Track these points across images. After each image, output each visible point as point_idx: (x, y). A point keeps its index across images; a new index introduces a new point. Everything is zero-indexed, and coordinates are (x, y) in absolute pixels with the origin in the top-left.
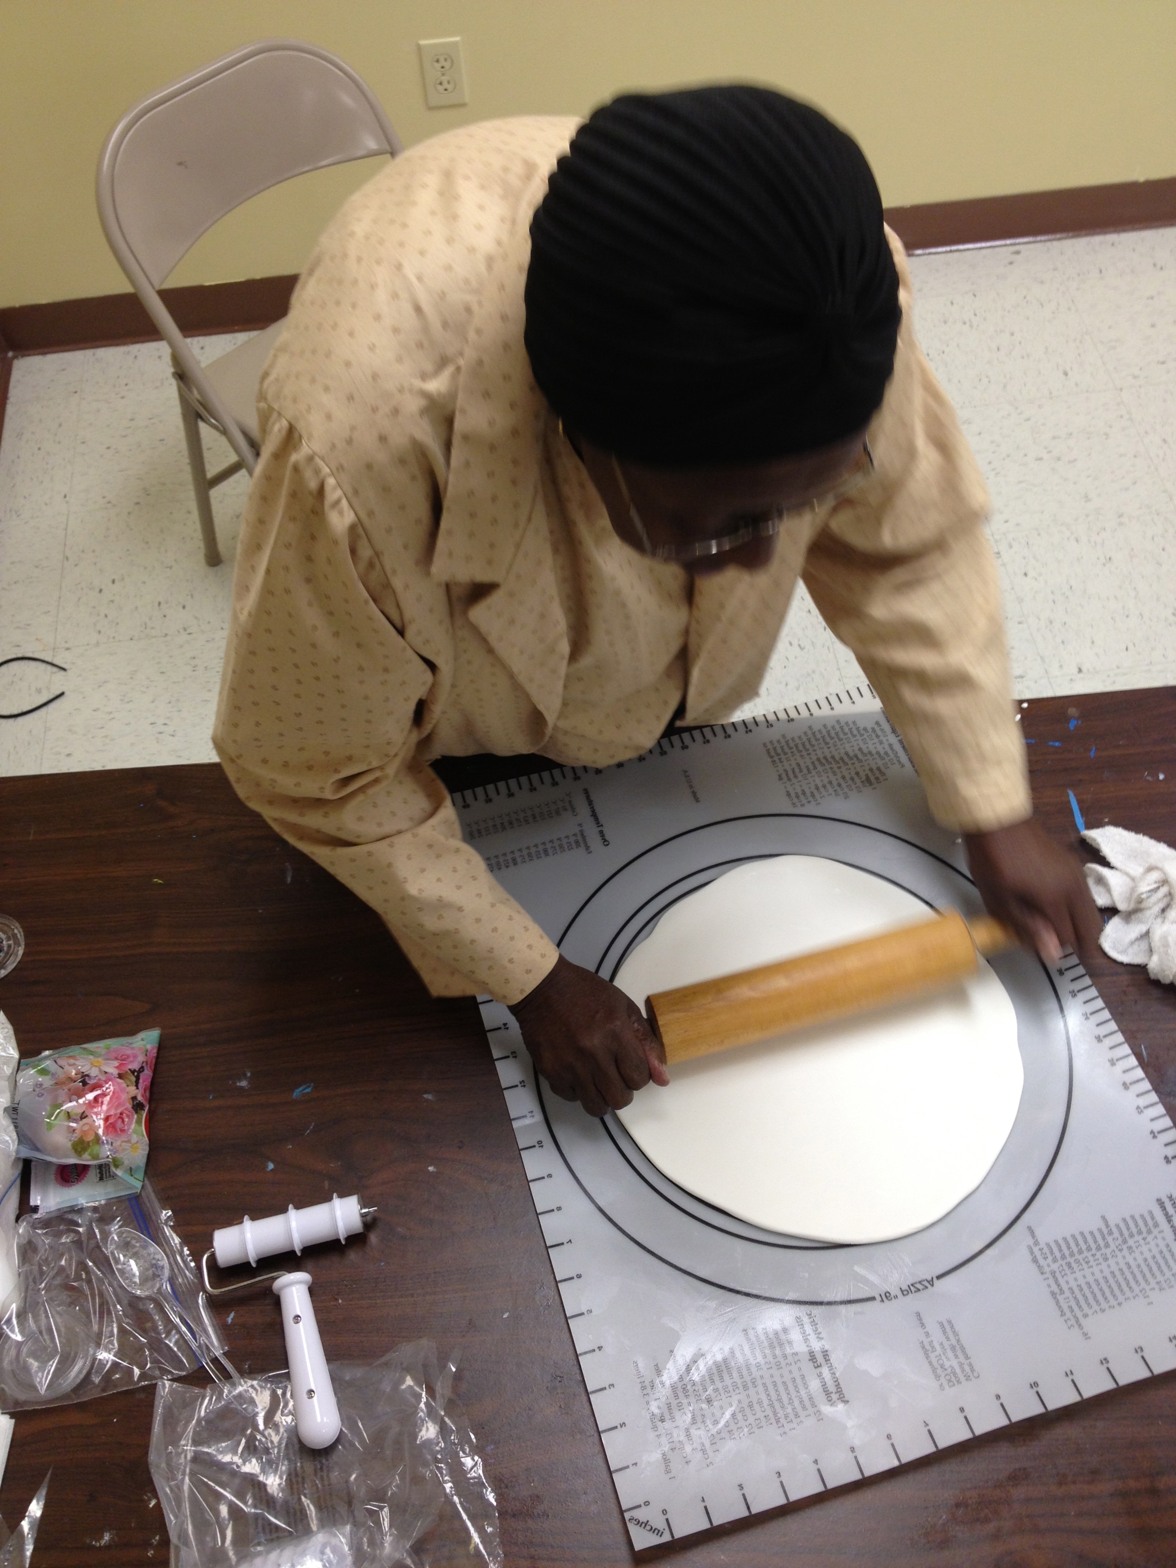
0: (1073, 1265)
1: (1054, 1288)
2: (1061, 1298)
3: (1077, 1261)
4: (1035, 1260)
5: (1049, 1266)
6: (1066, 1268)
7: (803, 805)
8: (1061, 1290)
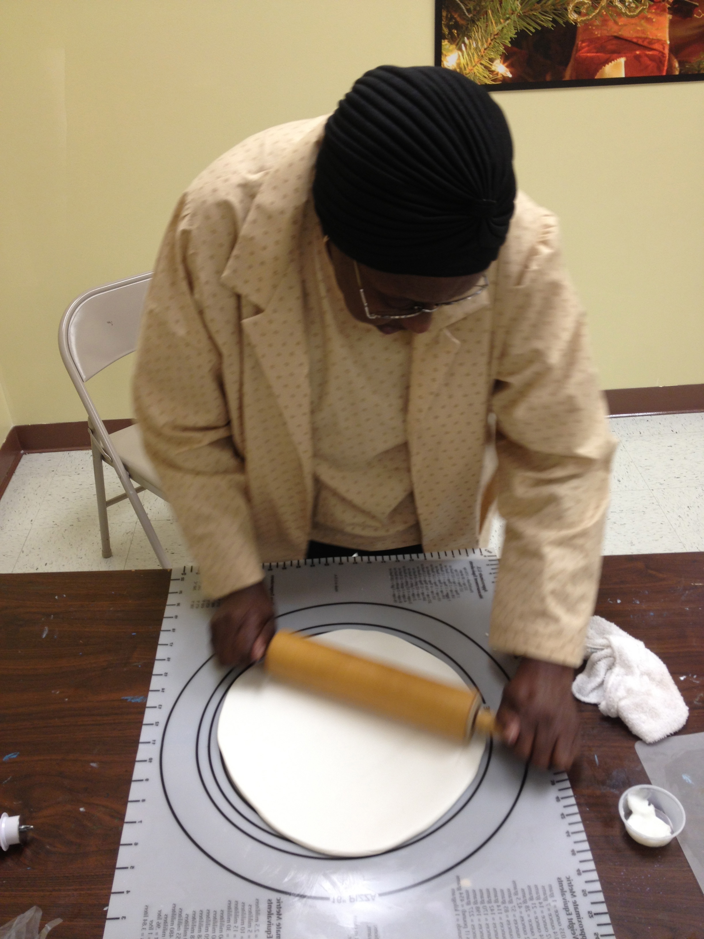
0: (482, 910)
1: (461, 923)
2: (463, 931)
3: (485, 908)
4: (454, 900)
5: (463, 906)
6: (475, 910)
7: (400, 602)
8: (466, 925)
